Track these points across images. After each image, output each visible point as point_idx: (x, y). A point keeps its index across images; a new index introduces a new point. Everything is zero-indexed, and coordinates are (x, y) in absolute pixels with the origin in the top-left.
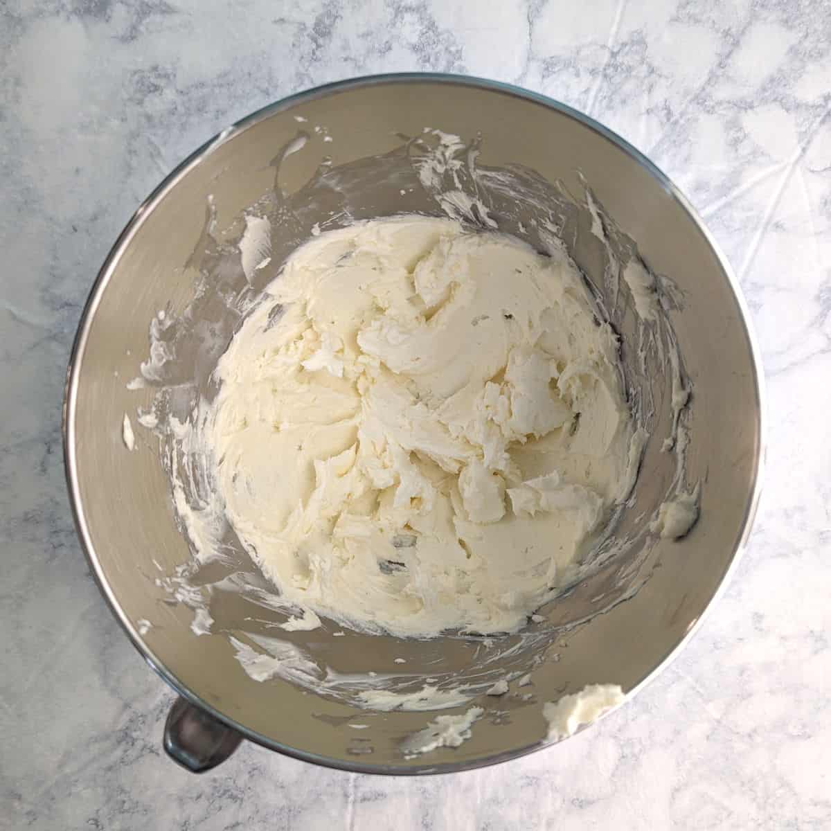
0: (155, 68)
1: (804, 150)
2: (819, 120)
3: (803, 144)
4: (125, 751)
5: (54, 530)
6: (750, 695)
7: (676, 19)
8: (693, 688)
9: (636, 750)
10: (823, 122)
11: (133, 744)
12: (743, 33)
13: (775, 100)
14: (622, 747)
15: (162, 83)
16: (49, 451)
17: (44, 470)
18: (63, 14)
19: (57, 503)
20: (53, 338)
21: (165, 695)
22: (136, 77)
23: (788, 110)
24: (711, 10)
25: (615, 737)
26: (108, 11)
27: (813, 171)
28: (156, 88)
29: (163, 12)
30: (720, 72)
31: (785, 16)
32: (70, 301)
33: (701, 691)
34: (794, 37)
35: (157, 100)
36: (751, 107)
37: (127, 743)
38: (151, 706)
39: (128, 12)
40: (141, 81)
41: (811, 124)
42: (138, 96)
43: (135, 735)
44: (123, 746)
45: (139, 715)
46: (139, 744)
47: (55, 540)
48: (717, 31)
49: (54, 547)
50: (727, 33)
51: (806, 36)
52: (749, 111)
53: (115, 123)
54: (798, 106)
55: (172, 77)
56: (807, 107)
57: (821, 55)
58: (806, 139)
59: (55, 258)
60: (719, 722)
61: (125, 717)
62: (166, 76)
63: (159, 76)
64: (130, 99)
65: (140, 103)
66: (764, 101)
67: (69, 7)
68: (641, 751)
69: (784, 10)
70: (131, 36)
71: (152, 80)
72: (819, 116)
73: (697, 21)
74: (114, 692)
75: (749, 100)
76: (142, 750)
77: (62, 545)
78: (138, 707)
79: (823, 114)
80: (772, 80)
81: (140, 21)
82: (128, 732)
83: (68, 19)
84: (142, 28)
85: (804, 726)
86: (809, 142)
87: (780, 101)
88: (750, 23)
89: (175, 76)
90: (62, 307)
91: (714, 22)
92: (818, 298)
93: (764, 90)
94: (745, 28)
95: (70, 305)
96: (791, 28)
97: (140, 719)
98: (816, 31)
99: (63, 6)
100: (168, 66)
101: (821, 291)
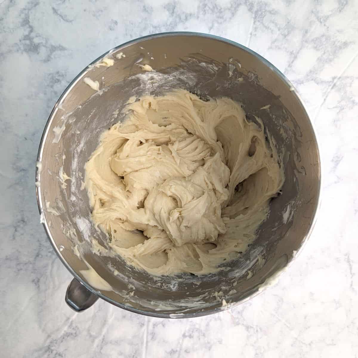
0: (58, 73)
1: (325, 100)
2: (331, 87)
3: (324, 97)
4: (49, 355)
5: (18, 263)
6: (309, 327)
7: (270, 48)
8: (285, 324)
9: (262, 352)
10: (332, 88)
11: (52, 352)
12: (298, 53)
13: (312, 80)
14: (256, 350)
15: (61, 78)
16: (16, 231)
17: (14, 238)
18: (20, 51)
19: (19, 252)
20: (17, 184)
21: (65, 331)
22: (50, 77)
23: (318, 84)
24: (285, 43)
25: (253, 346)
26: (38, 50)
27: (329, 109)
28: (58, 81)
29: (61, 50)
30: (289, 69)
31: (315, 46)
32: (24, 169)
33: (289, 325)
34: (319, 54)
35: (59, 86)
36: (303, 83)
37: (49, 352)
38: (59, 336)
39: (47, 50)
40: (52, 78)
41: (327, 89)
42: (51, 84)
43: (52, 348)
44: (48, 353)
45: (54, 340)
46: (54, 352)
47: (19, 267)
48: (288, 52)
49: (19, 270)
50: (292, 53)
51: (324, 53)
52: (302, 85)
53: (42, 95)
54: (322, 82)
55: (65, 76)
56: (325, 82)
57: (331, 61)
58: (326, 95)
59: (18, 151)
60: (296, 339)
61: (48, 341)
62: (63, 76)
63: (60, 75)
64: (48, 85)
65: (52, 87)
66: (308, 80)
67: (22, 48)
68: (264, 351)
69: (315, 43)
70: (48, 60)
71: (57, 77)
72: (330, 85)
73: (279, 48)
74: (44, 330)
75: (301, 80)
76: (56, 354)
77: (21, 269)
78: (54, 336)
79: (332, 85)
80: (311, 72)
81: (51, 53)
82: (50, 347)
83: (22, 53)
84: (52, 57)
85: (333, 340)
86: (327, 97)
87: (314, 80)
88: (301, 49)
89: (66, 76)
90: (21, 171)
91: (286, 49)
92: (333, 161)
93: (307, 75)
94: (299, 51)
95: (24, 170)
96: (318, 50)
97: (55, 342)
98: (328, 51)
99: (20, 48)
100: (63, 72)
101: (334, 157)
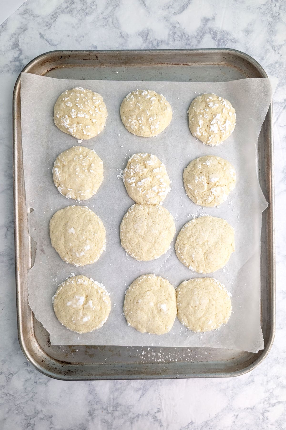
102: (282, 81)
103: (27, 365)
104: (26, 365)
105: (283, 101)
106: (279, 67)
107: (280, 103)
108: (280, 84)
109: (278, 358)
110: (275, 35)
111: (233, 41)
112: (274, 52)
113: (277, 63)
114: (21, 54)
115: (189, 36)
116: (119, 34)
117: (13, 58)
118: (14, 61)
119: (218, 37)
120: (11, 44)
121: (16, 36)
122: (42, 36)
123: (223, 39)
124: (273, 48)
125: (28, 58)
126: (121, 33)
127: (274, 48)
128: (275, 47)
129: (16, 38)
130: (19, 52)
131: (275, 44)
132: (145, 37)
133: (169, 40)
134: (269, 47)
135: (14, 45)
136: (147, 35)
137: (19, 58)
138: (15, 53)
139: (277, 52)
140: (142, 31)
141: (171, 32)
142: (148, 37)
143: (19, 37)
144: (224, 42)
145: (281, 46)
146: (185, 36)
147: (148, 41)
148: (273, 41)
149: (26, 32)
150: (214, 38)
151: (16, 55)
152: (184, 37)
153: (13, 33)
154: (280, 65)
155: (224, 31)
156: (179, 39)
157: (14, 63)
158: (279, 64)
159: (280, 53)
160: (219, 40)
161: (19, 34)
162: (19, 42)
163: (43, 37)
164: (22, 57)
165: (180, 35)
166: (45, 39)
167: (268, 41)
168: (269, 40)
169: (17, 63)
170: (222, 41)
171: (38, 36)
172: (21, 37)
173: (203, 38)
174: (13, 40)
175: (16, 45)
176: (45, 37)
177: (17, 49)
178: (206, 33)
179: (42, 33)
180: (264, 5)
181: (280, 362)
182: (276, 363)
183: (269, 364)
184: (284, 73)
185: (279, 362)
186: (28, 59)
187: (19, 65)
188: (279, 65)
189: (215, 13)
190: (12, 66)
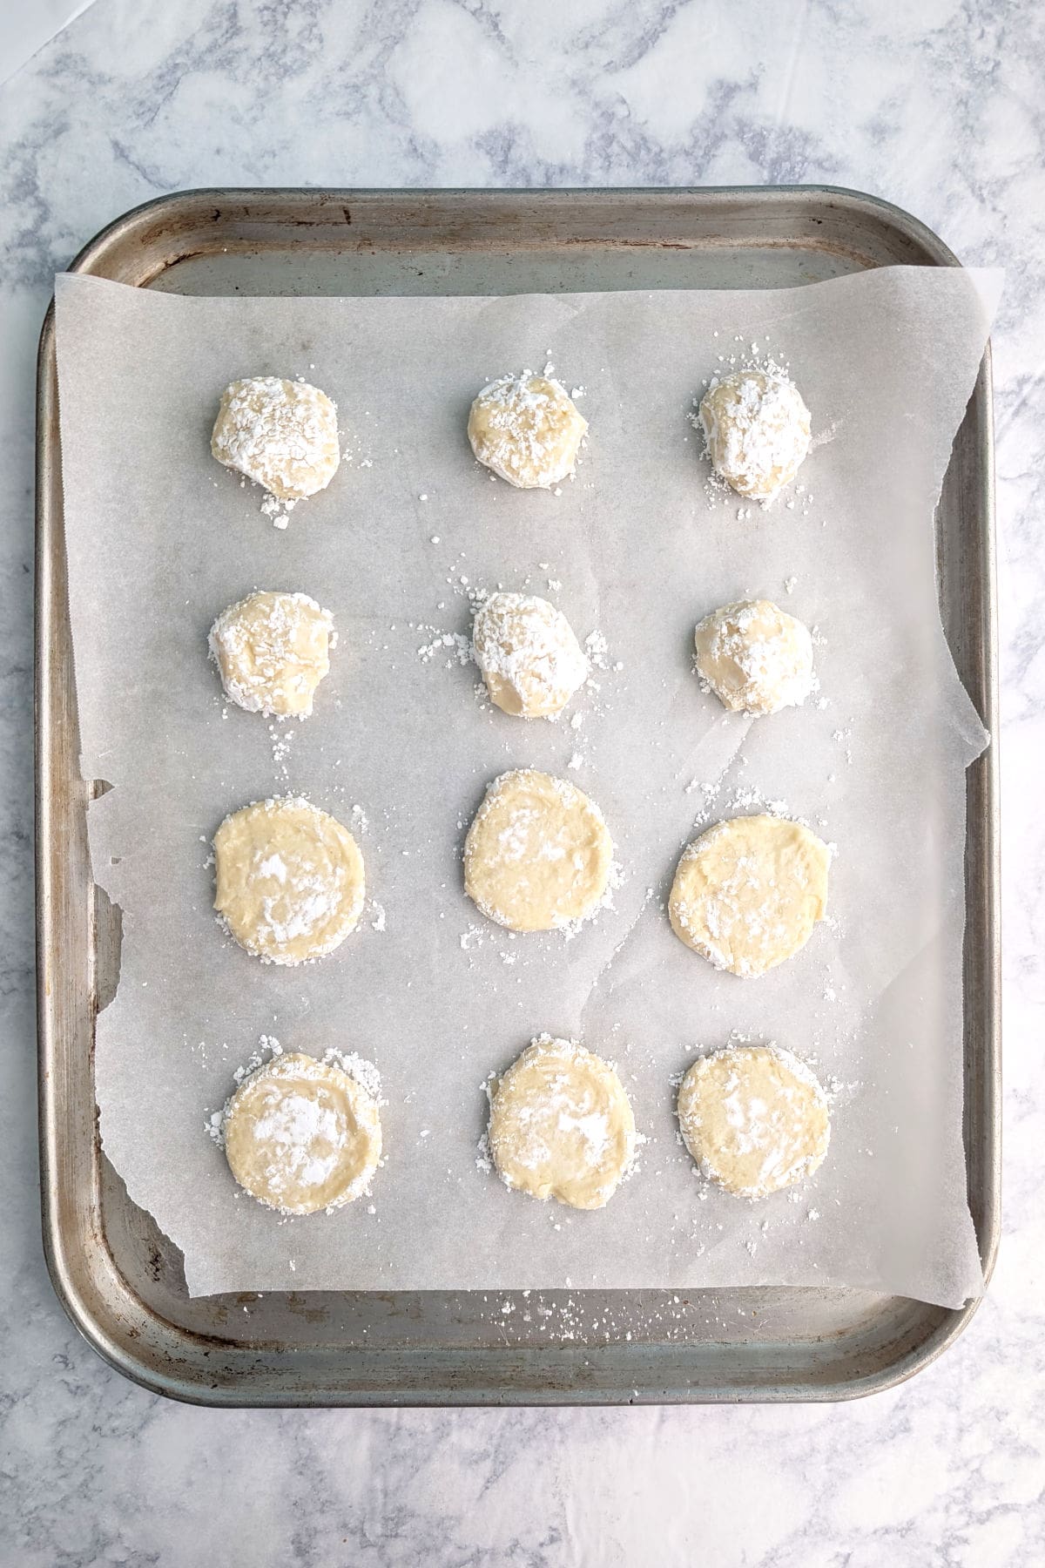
102: (1011, 312)
103: (67, 1365)
104: (62, 1365)
105: (1014, 386)
106: (998, 261)
107: (1002, 393)
108: (1001, 323)
109: (998, 1342)
110: (983, 143)
111: (826, 164)
112: (977, 204)
113: (988, 244)
114: (43, 218)
115: (661, 151)
116: (405, 145)
117: (16, 235)
118: (20, 245)
119: (770, 154)
120: (10, 181)
121: (28, 153)
122: (121, 152)
123: (789, 159)
124: (973, 191)
125: (71, 234)
126: (411, 141)
127: (976, 190)
128: (980, 188)
129: (25, 162)
130: (36, 212)
131: (982, 175)
132: (501, 153)
133: (587, 163)
134: (958, 186)
135: (20, 185)
136: (509, 149)
137: (39, 234)
138: (22, 215)
139: (989, 206)
140: (491, 133)
141: (595, 136)
142: (514, 154)
143: (38, 157)
144: (793, 168)
145: (1004, 183)
146: (649, 150)
147: (510, 169)
148: (973, 167)
149: (62, 138)
150: (755, 156)
151: (28, 224)
152: (643, 152)
153: (15, 140)
154: (1000, 254)
155: (791, 130)
156: (625, 159)
157: (19, 253)
158: (995, 248)
159: (999, 208)
160: (775, 163)
161: (37, 147)
162: (40, 173)
163: (126, 157)
164: (48, 229)
165: (629, 145)
166: (133, 163)
167: (956, 166)
168: (960, 161)
169: (31, 253)
170: (786, 165)
171: (110, 154)
172: (44, 158)
173: (714, 156)
174: (16, 167)
175: (26, 187)
176: (133, 157)
177: (31, 200)
178: (724, 136)
179: (124, 142)
180: (941, 31)
181: (1006, 1357)
182: (992, 1362)
183: (966, 1363)
184: (1014, 282)
185: (1002, 1358)
186: (71, 238)
187: (37, 260)
188: (998, 251)
189: (760, 64)
190: (12, 263)
